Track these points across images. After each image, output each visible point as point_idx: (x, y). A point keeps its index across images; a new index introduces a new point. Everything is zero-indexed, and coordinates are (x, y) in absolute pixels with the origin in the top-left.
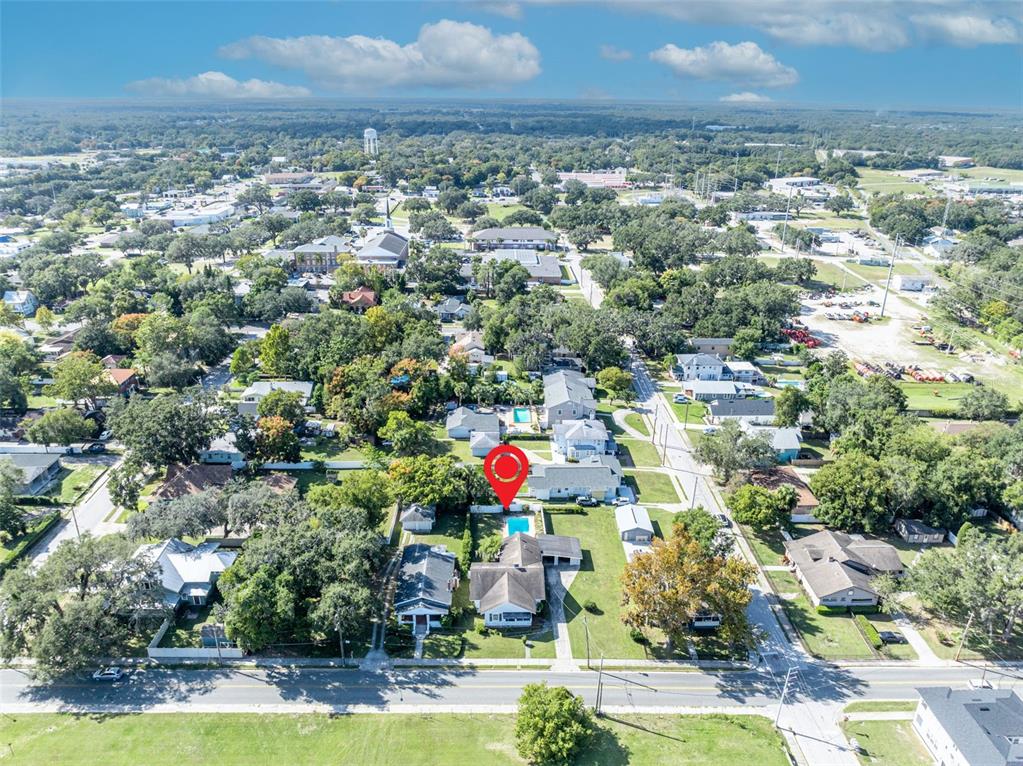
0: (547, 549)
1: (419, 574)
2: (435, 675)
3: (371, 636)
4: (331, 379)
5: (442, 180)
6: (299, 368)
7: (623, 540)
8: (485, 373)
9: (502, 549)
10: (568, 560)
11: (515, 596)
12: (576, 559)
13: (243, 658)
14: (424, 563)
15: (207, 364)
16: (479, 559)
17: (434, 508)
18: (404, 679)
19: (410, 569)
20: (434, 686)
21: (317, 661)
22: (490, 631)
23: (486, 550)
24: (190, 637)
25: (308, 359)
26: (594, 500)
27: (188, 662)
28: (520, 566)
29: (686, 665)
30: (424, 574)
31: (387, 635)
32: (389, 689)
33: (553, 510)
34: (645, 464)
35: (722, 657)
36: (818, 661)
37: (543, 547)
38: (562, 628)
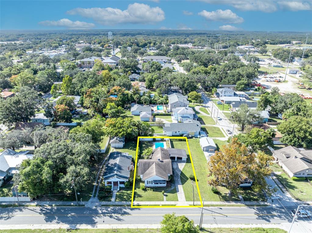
0: (172, 154)
1: (116, 164)
2: (121, 210)
3: (92, 191)
4: (86, 93)
5: (133, 45)
6: (75, 91)
7: (204, 151)
8: (146, 94)
9: (153, 153)
10: (181, 158)
11: (159, 173)
12: (184, 158)
13: (31, 202)
14: (118, 159)
15: (43, 93)
16: (143, 158)
17: (124, 139)
18: (105, 211)
19: (112, 162)
20: (120, 215)
21: (66, 203)
22: (147, 188)
23: (146, 154)
24: (9, 192)
25: (78, 87)
26: (190, 136)
27: (4, 204)
28: (161, 160)
29: (239, 204)
30: (118, 163)
31: (100, 191)
32: (98, 216)
33: (174, 139)
34: (209, 124)
35: (255, 200)
36: (299, 201)
37: (170, 153)
38: (180, 187)
